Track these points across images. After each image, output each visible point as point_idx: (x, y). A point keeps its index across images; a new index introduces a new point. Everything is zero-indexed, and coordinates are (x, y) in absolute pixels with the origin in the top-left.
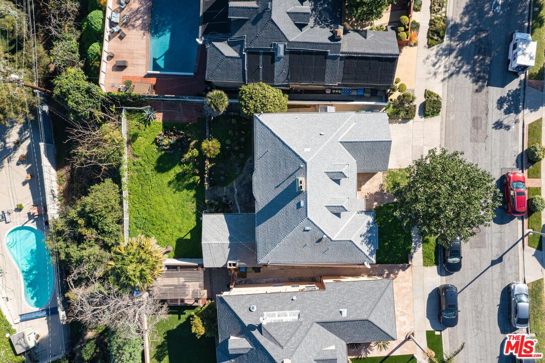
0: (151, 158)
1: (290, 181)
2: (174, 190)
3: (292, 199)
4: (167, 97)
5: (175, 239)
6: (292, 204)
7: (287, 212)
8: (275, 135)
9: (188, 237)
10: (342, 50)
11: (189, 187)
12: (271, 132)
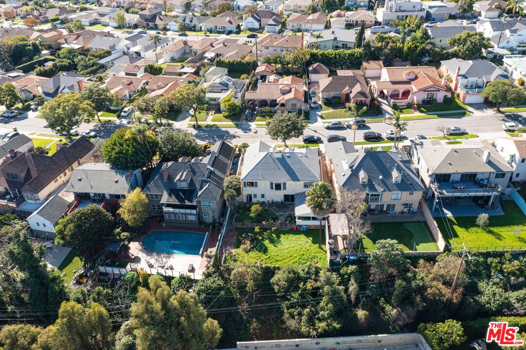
0: (258, 255)
1: (277, 161)
2: (280, 244)
3: (286, 161)
4: (220, 238)
5: (313, 245)
6: (288, 160)
7: (293, 163)
8: (253, 169)
9: (311, 239)
10: (216, 152)
11: (278, 237)
12: (251, 171)
